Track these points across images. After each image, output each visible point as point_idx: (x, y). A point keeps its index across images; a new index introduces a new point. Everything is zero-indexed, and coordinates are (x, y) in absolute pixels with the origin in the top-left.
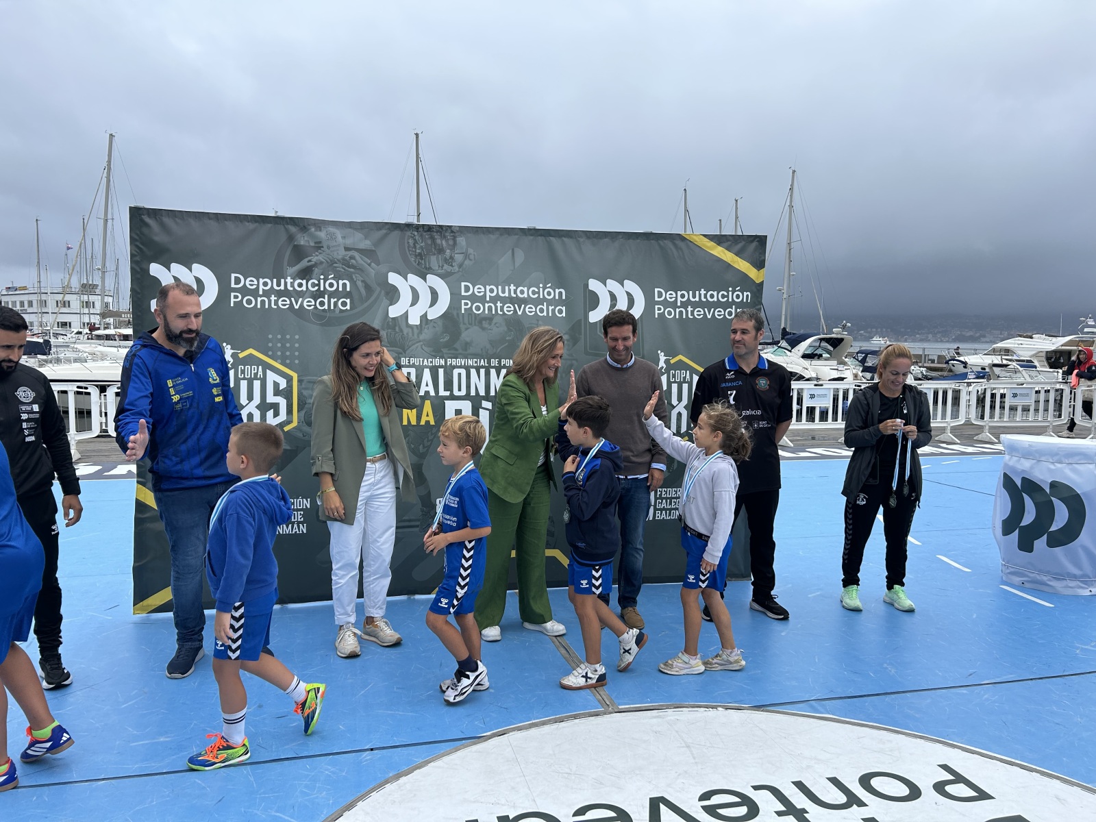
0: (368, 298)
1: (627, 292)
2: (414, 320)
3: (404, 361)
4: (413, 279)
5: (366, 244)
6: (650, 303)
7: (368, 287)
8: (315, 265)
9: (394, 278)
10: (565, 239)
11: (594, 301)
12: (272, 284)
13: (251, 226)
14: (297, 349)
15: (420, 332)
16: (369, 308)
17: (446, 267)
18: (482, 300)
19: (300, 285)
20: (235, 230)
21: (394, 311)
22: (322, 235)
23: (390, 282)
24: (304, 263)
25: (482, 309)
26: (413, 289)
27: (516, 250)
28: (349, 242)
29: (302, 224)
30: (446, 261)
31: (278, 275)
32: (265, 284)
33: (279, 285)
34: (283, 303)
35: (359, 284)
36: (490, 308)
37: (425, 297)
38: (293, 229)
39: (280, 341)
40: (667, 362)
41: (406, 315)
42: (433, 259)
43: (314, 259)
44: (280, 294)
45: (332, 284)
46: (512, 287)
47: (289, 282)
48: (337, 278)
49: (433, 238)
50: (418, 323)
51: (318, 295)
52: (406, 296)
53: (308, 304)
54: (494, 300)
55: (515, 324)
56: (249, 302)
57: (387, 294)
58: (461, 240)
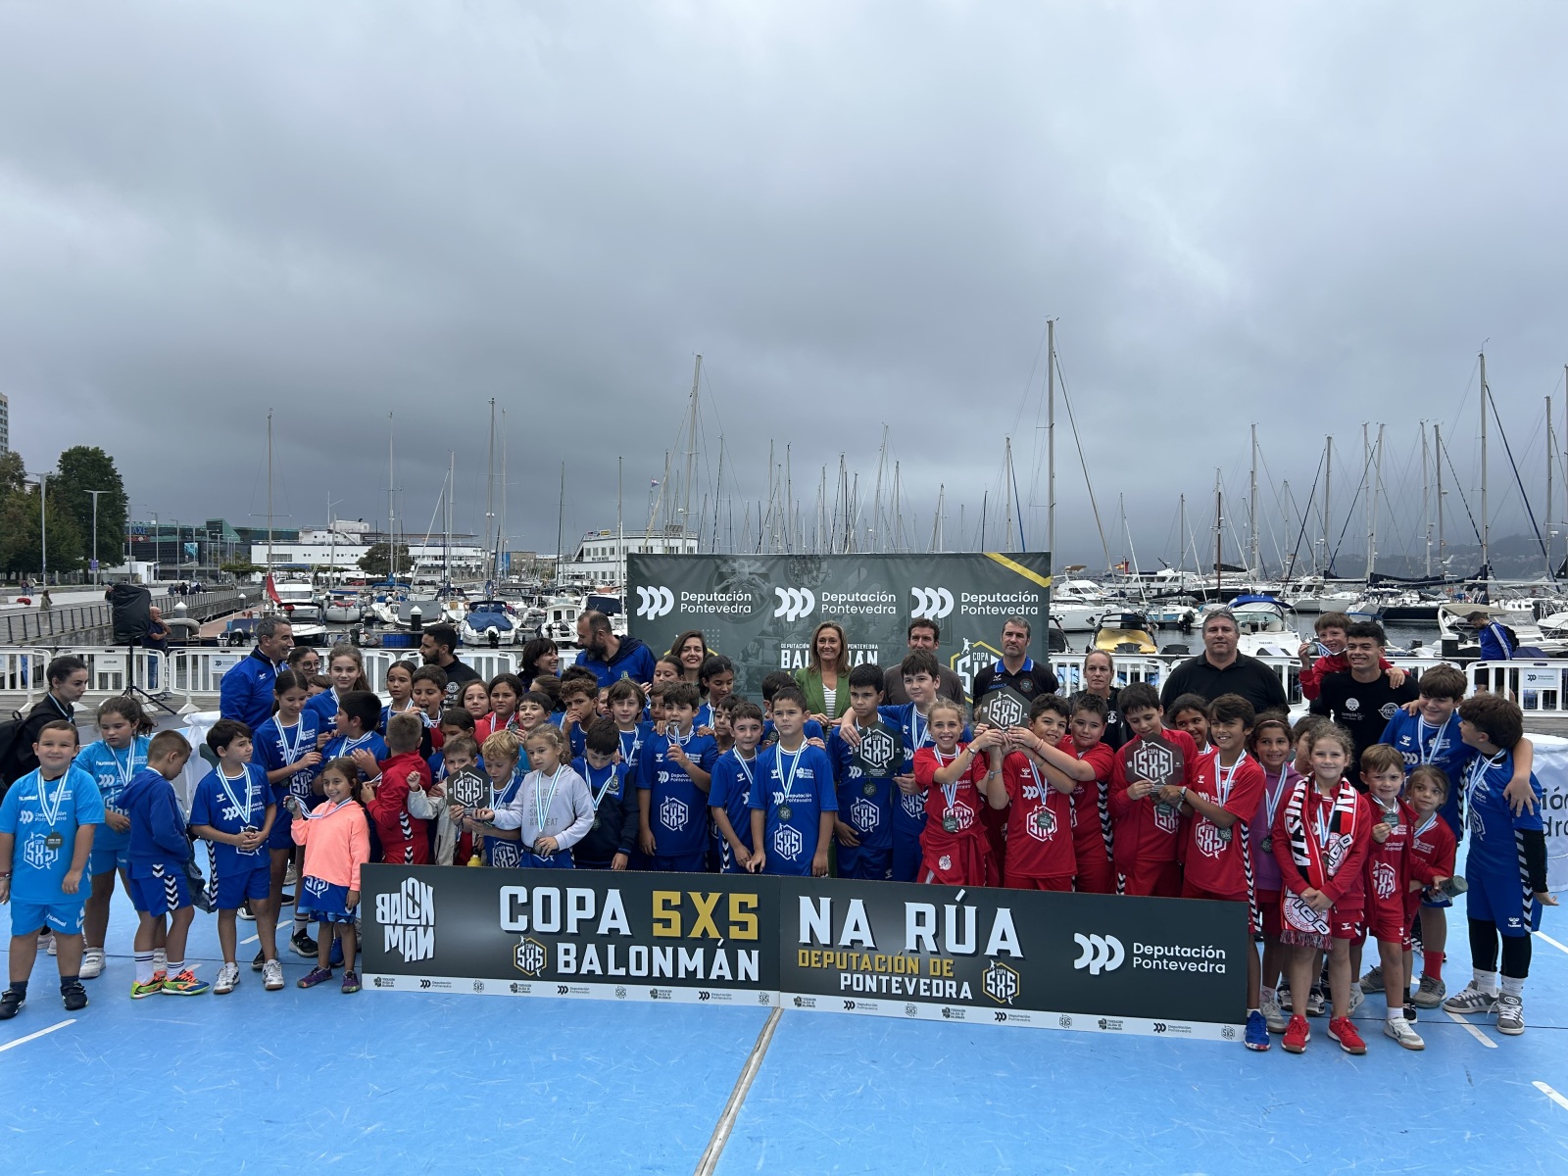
0: (762, 605)
1: (941, 597)
2: (791, 618)
3: (783, 646)
4: (792, 591)
5: (763, 570)
6: (958, 603)
7: (762, 597)
8: (731, 585)
9: (779, 591)
10: (897, 560)
11: (915, 603)
12: (705, 597)
13: (695, 561)
14: (718, 638)
15: (795, 626)
16: (763, 611)
17: (813, 582)
18: (836, 604)
19: (722, 597)
20: (686, 565)
21: (778, 613)
22: (736, 565)
23: (777, 593)
24: (725, 584)
25: (836, 610)
26: (792, 599)
27: (862, 569)
28: (752, 569)
29: (724, 558)
30: (813, 578)
31: (709, 592)
32: (701, 597)
33: (709, 597)
34: (711, 609)
35: (757, 596)
36: (841, 609)
37: (799, 603)
38: (719, 562)
39: (709, 633)
40: (969, 646)
41: (786, 615)
42: (805, 577)
43: (731, 581)
44: (709, 603)
45: (740, 597)
46: (857, 595)
47: (716, 596)
48: (743, 593)
49: (806, 563)
50: (793, 620)
51: (732, 603)
52: (786, 602)
53: (726, 609)
54: (844, 604)
55: (857, 619)
56: (692, 609)
57: (774, 602)
58: (824, 565)
